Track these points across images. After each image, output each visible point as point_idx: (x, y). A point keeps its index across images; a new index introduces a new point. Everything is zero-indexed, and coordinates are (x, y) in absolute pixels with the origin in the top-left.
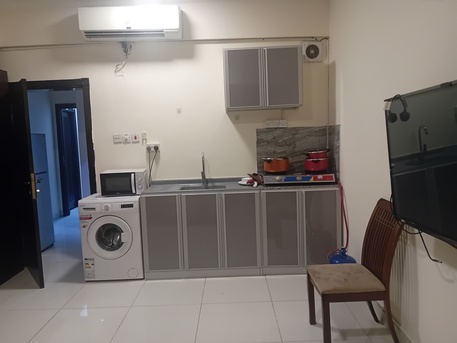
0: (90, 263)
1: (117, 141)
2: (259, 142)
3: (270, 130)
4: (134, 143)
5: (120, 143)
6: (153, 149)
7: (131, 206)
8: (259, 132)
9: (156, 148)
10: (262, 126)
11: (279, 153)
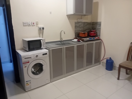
0: (29, 83)
1: (25, 25)
2: (76, 26)
3: (78, 22)
4: (32, 26)
5: (26, 26)
6: (42, 29)
7: (46, 54)
8: (76, 23)
9: (43, 28)
10: (76, 21)
11: (81, 30)
